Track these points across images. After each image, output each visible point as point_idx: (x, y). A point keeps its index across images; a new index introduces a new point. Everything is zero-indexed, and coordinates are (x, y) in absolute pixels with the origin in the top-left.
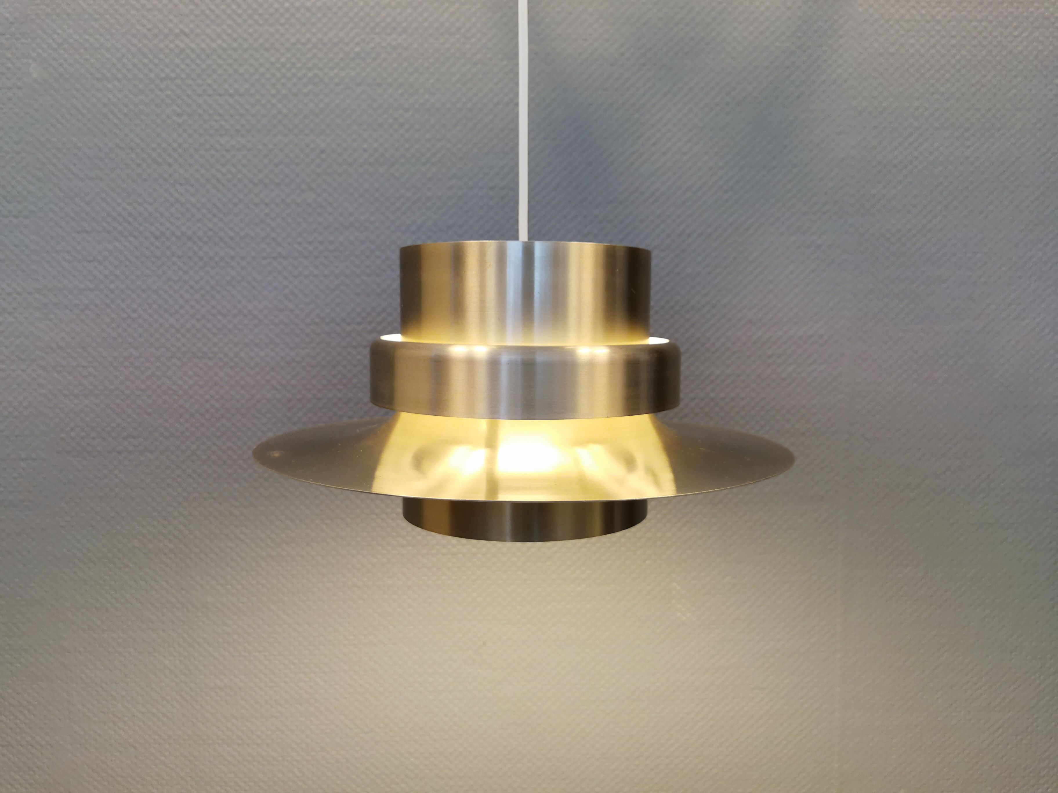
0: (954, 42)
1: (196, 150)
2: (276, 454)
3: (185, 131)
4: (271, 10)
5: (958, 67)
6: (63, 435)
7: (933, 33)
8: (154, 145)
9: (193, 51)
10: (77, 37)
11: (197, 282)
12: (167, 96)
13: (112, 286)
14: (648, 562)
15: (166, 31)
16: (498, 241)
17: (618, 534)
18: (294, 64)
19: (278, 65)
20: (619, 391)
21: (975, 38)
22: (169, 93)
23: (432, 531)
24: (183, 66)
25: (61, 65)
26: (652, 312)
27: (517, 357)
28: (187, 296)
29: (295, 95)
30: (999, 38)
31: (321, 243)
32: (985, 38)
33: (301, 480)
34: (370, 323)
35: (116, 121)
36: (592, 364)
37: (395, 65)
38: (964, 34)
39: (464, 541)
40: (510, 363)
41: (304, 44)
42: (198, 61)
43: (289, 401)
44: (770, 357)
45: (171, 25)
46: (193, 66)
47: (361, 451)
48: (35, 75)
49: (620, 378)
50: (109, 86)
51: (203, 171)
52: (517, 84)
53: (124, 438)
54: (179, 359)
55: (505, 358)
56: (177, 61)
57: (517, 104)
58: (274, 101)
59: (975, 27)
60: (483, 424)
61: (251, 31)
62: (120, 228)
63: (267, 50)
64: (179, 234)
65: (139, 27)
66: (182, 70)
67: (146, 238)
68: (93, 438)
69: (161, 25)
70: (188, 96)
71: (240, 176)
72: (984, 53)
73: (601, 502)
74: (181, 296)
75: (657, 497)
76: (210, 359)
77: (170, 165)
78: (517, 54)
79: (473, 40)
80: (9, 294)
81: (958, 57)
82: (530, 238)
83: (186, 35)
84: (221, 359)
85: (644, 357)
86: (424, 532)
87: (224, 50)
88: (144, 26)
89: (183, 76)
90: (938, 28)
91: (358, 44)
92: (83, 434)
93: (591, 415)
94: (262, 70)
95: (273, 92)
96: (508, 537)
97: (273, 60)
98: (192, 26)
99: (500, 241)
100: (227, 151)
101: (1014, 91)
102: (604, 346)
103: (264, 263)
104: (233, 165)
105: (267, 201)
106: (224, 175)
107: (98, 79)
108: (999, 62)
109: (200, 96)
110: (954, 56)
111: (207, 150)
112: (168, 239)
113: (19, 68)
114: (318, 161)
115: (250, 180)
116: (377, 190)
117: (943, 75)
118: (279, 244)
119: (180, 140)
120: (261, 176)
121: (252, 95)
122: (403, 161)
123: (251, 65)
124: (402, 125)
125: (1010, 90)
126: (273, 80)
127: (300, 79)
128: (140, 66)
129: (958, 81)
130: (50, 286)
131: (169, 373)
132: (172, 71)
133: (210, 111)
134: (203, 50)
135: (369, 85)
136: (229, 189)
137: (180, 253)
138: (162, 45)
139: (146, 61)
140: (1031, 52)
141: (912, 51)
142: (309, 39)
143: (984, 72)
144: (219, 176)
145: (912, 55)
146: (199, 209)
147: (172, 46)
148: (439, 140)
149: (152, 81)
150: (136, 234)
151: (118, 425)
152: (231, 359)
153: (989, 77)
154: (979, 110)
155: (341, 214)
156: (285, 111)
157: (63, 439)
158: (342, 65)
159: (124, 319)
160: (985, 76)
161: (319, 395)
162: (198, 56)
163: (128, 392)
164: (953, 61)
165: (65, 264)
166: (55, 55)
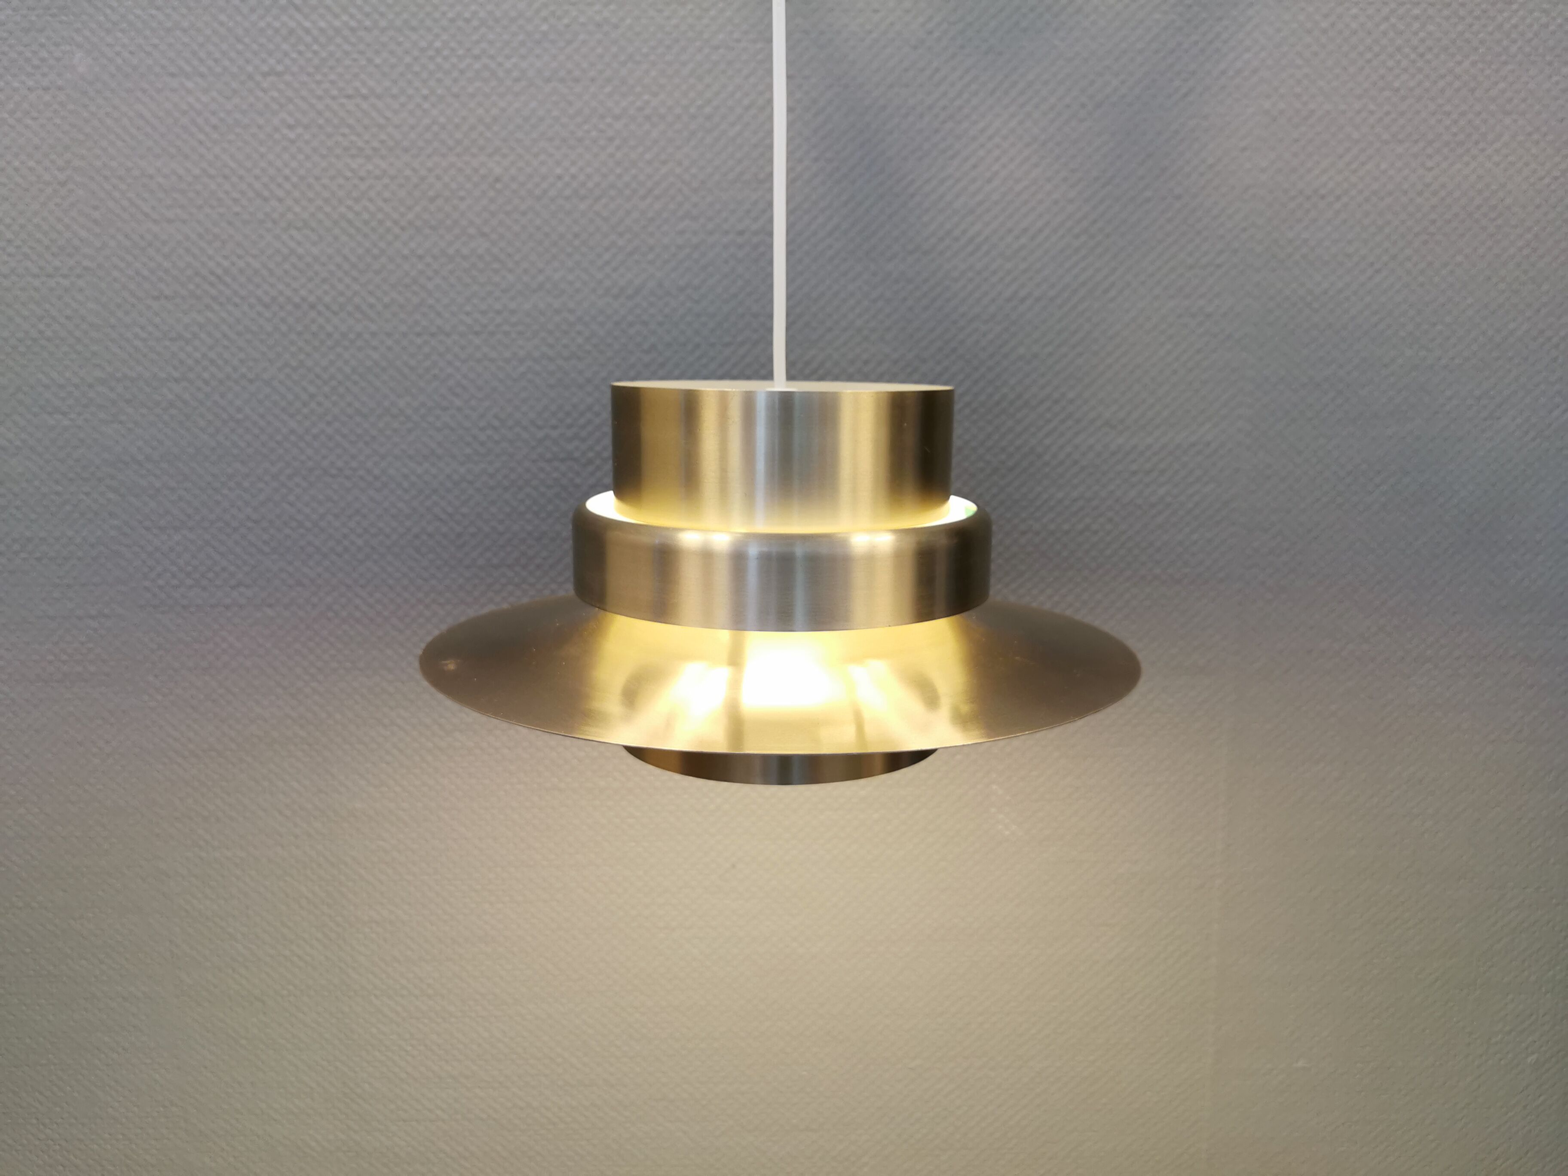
0: (1416, 11)
1: (317, 178)
2: (451, 666)
3: (300, 150)
6: (147, 584)
8: (257, 172)
9: (307, 31)
11: (325, 369)
12: (273, 99)
13: (206, 375)
14: (959, 757)
16: (745, 382)
18: (453, 50)
19: (431, 53)
22: (275, 94)
24: (294, 55)
25: (118, 54)
28: (312, 389)
29: (457, 96)
31: (499, 312)
33: (488, 715)
35: (200, 136)
36: (871, 558)
37: (599, 51)
40: (760, 557)
41: (467, 21)
42: (316, 47)
43: (459, 535)
46: (309, 55)
48: (81, 70)
50: (189, 85)
51: (328, 209)
53: (233, 588)
54: (304, 477)
55: (753, 550)
56: (285, 47)
58: (426, 105)
60: (724, 637)
62: (213, 292)
63: (414, 29)
64: (297, 300)
66: (293, 60)
67: (251, 306)
68: (190, 587)
70: (303, 99)
71: (380, 216)
72: (1460, 28)
74: (304, 389)
76: (347, 477)
77: (280, 200)
80: (61, 387)
81: (1422, 34)
84: (362, 478)
87: (352, 30)
89: (295, 69)
91: (545, 20)
92: (175, 582)
94: (408, 59)
95: (425, 92)
97: (423, 44)
99: (748, 382)
100: (362, 179)
101: (1502, 85)
102: (885, 530)
103: (419, 341)
104: (371, 200)
105: (420, 252)
106: (357, 214)
107: (173, 75)
108: (1482, 42)
109: (320, 98)
110: (1416, 33)
111: (332, 178)
112: (282, 308)
113: (58, 60)
114: (492, 194)
115: (396, 222)
116: (576, 236)
117: (1399, 62)
118: (439, 314)
119: (294, 164)
120: (410, 216)
121: (394, 97)
122: (613, 193)
123: (392, 53)
124: (611, 139)
125: (1496, 83)
126: (425, 75)
127: (462, 72)
128: (233, 54)
129: (1420, 70)
130: (119, 375)
131: (291, 498)
132: (279, 62)
133: (336, 121)
134: (322, 30)
135: (562, 80)
136: (366, 236)
137: (299, 328)
138: (262, 24)
139: (240, 47)
140: (1531, 26)
141: (1354, 25)
142: (475, 13)
143: (1459, 58)
144: (351, 216)
145: (1355, 32)
146: (324, 265)
147: (277, 24)
148: (664, 163)
149: (250, 77)
150: (237, 300)
151: (224, 569)
152: (376, 478)
153: (1466, 64)
154: (1448, 114)
155: (526, 271)
156: (442, 120)
157: (147, 589)
158: (523, 51)
159: (225, 422)
160: (1460, 63)
161: (501, 528)
162: (315, 39)
163: (235, 524)
164: (1415, 41)
165: (138, 343)
166: (109, 39)
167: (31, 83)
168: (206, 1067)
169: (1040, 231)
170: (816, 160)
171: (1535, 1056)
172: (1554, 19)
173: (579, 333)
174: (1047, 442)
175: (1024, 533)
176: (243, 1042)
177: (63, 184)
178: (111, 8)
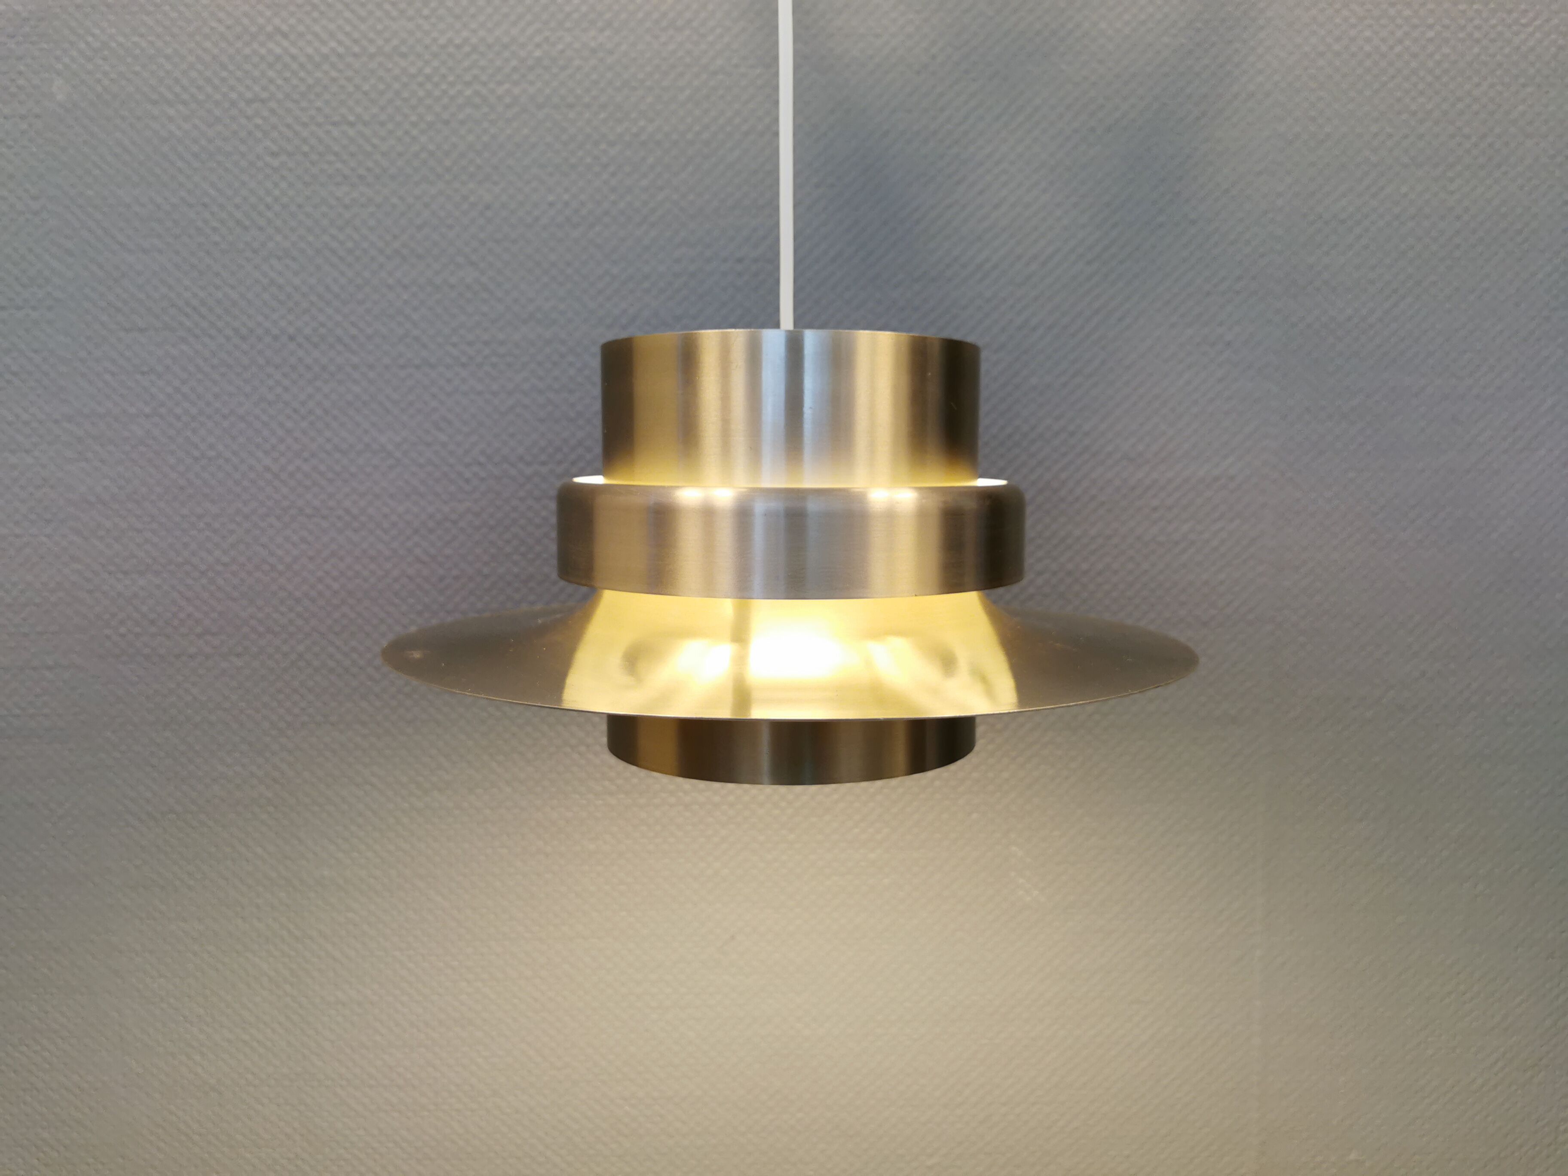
0: (1431, 34)
1: (300, 206)
2: (417, 655)
3: (283, 177)
5: (1437, 72)
6: (107, 632)
7: (1399, 21)
8: (238, 200)
9: (294, 58)
10: (121, 39)
11: (303, 404)
12: (257, 126)
13: (178, 411)
14: (975, 816)
15: (254, 29)
16: (749, 330)
17: (930, 774)
18: (444, 76)
19: (420, 79)
20: (933, 556)
21: (1463, 28)
22: (259, 121)
23: (653, 771)
24: (280, 82)
25: (99, 81)
26: (980, 443)
27: (777, 505)
28: (289, 424)
29: (446, 123)
30: (1500, 28)
31: (486, 343)
32: (1478, 28)
33: (454, 691)
34: (560, 463)
35: (180, 164)
36: (891, 515)
37: (594, 77)
38: (1447, 21)
39: (702, 784)
40: (767, 514)
41: (458, 47)
42: (302, 74)
43: (442, 579)
44: (1155, 509)
45: (261, 21)
46: (295, 81)
47: (545, 649)
48: (60, 97)
49: (934, 535)
50: (171, 112)
51: (311, 238)
52: (776, 103)
53: (199, 636)
54: (278, 518)
55: (760, 507)
56: (271, 73)
57: (776, 134)
58: (415, 132)
61: (379, 27)
62: (189, 324)
63: (404, 56)
64: (276, 331)
65: (214, 24)
66: (279, 87)
67: (228, 339)
68: (153, 636)
69: (246, 21)
70: (288, 126)
71: (365, 245)
72: (1476, 50)
73: (908, 721)
74: (281, 424)
75: (992, 713)
76: (324, 517)
77: (261, 229)
78: (776, 58)
79: (711, 38)
80: (25, 423)
81: (1437, 57)
82: (796, 323)
84: (339, 518)
85: (971, 505)
86: (642, 773)
87: (340, 56)
88: (220, 21)
89: (280, 96)
91: (538, 46)
92: (138, 630)
93: (890, 592)
94: (397, 86)
95: (414, 118)
96: (766, 778)
97: (413, 70)
98: (292, 21)
99: (752, 330)
100: (346, 207)
101: (1521, 108)
102: (910, 488)
103: (403, 374)
104: (355, 229)
105: (406, 281)
106: (341, 243)
107: (154, 102)
108: (1500, 64)
109: (305, 125)
110: (1431, 56)
111: (316, 206)
112: (260, 340)
113: (36, 87)
114: (481, 221)
115: (381, 251)
116: (569, 264)
117: (1415, 85)
118: (424, 346)
119: (276, 192)
120: (396, 245)
121: (382, 124)
122: (607, 220)
123: (380, 79)
124: (606, 166)
125: (1515, 106)
126: (414, 101)
127: (452, 99)
128: (216, 81)
129: (1438, 92)
130: (86, 411)
131: (264, 539)
132: (264, 89)
133: (321, 149)
134: (309, 57)
135: (556, 107)
136: (349, 265)
137: (277, 361)
138: (247, 51)
139: (224, 74)
140: (1548, 48)
141: (1368, 48)
142: (466, 39)
143: (1476, 80)
144: (334, 244)
145: (1368, 55)
146: (305, 295)
147: (263, 51)
148: (661, 189)
149: (233, 104)
150: (213, 332)
151: (189, 616)
152: (355, 518)
153: (1485, 86)
154: (1468, 137)
155: (516, 301)
156: (431, 147)
157: (108, 637)
158: (516, 77)
159: (196, 459)
160: (1478, 85)
161: (486, 570)
162: (302, 66)
163: (203, 567)
164: (1430, 64)
165: (108, 377)
166: (90, 67)
176: (197, 1137)
177: (36, 213)
178: (93, 35)
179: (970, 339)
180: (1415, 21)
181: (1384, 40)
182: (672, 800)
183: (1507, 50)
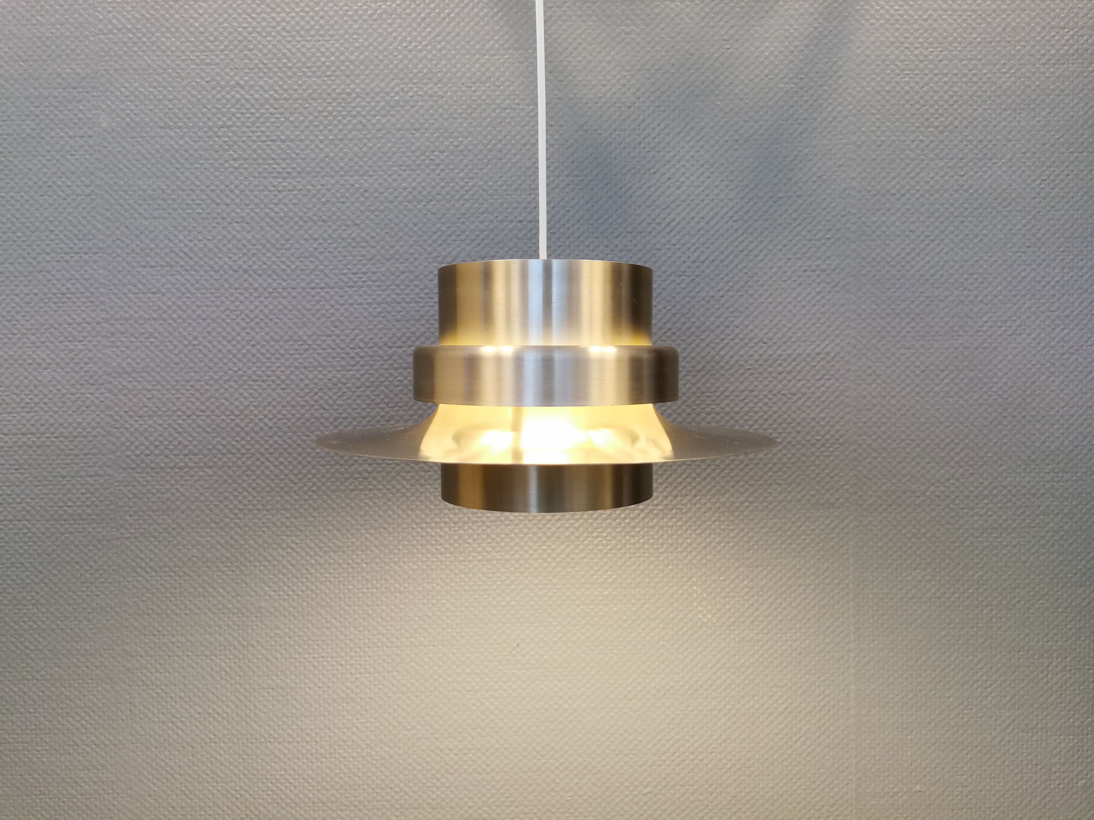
0: (945, 79)
1: (251, 191)
3: (241, 173)
4: (319, 64)
5: (950, 102)
6: (128, 453)
7: (926, 72)
8: (213, 187)
9: (248, 100)
10: (142, 90)
11: (251, 311)
12: (225, 142)
13: (175, 316)
15: (223, 83)
16: (522, 260)
18: (339, 112)
19: (325, 114)
21: (966, 75)
22: (226, 139)
24: (239, 115)
25: (128, 115)
28: (244, 324)
29: (341, 140)
30: (989, 75)
31: (365, 273)
32: (975, 75)
35: (177, 165)
37: (431, 112)
38: (955, 71)
41: (349, 94)
42: (253, 110)
43: (336, 419)
44: (781, 373)
45: (227, 78)
46: (248, 115)
48: (104, 125)
50: (172, 133)
51: (258, 210)
53: (186, 455)
54: (236, 382)
55: (528, 356)
56: (233, 110)
58: (322, 146)
59: (966, 65)
60: (508, 412)
61: (300, 82)
62: (182, 263)
63: (315, 99)
64: (235, 267)
65: (198, 80)
66: (238, 118)
67: (206, 272)
68: (157, 456)
69: (218, 78)
70: (244, 142)
71: (291, 214)
72: (974, 89)
74: (238, 324)
76: (264, 381)
77: (227, 205)
79: (502, 88)
80: (79, 324)
81: (950, 93)
82: (549, 256)
83: (242, 87)
84: (273, 381)
87: (276, 99)
88: (203, 78)
89: (239, 124)
90: (931, 66)
91: (397, 93)
92: (147, 452)
93: (601, 403)
94: (311, 118)
95: (321, 137)
97: (320, 108)
98: (246, 78)
99: (524, 260)
100: (280, 191)
101: (1004, 123)
102: (613, 346)
103: (313, 293)
104: (285, 204)
105: (316, 236)
106: (276, 213)
107: (161, 127)
108: (989, 97)
109: (254, 142)
110: (946, 92)
111: (261, 191)
112: (226, 272)
113: (90, 119)
114: (362, 199)
115: (301, 218)
116: (415, 225)
117: (937, 110)
118: (327, 275)
119: (237, 182)
120: (310, 214)
121: (302, 141)
122: (438, 197)
123: (301, 113)
124: (438, 165)
125: (1000, 122)
126: (321, 127)
127: (345, 125)
128: (199, 115)
129: (951, 115)
130: (117, 316)
131: (227, 395)
132: (230, 119)
133: (264, 156)
134: (257, 100)
135: (407, 130)
136: (281, 226)
137: (237, 285)
138: (219, 96)
139: (204, 110)
140: (1019, 87)
141: (907, 88)
142: (353, 90)
143: (975, 107)
144: (272, 214)
145: (907, 92)
146: (254, 245)
147: (229, 96)
148: (472, 178)
149: (210, 128)
150: (197, 268)
151: (180, 443)
152: (283, 381)
153: (980, 110)
154: (971, 141)
155: (382, 247)
156: (332, 154)
157: (128, 457)
158: (383, 112)
159: (185, 346)
160: (976, 110)
161: (364, 414)
162: (252, 105)
163: (189, 413)
164: (946, 97)
165: (131, 295)
166: (123, 107)
167: (71, 134)
168: (150, 796)
169: (713, 218)
170: (568, 176)
171: (1084, 781)
172: (1034, 82)
173: (417, 286)
174: (722, 353)
175: (709, 414)
176: (178, 776)
177: (88, 195)
178: (125, 87)
179: (647, 265)
180: (936, 71)
181: (917, 83)
182: (480, 557)
183: (993, 89)
